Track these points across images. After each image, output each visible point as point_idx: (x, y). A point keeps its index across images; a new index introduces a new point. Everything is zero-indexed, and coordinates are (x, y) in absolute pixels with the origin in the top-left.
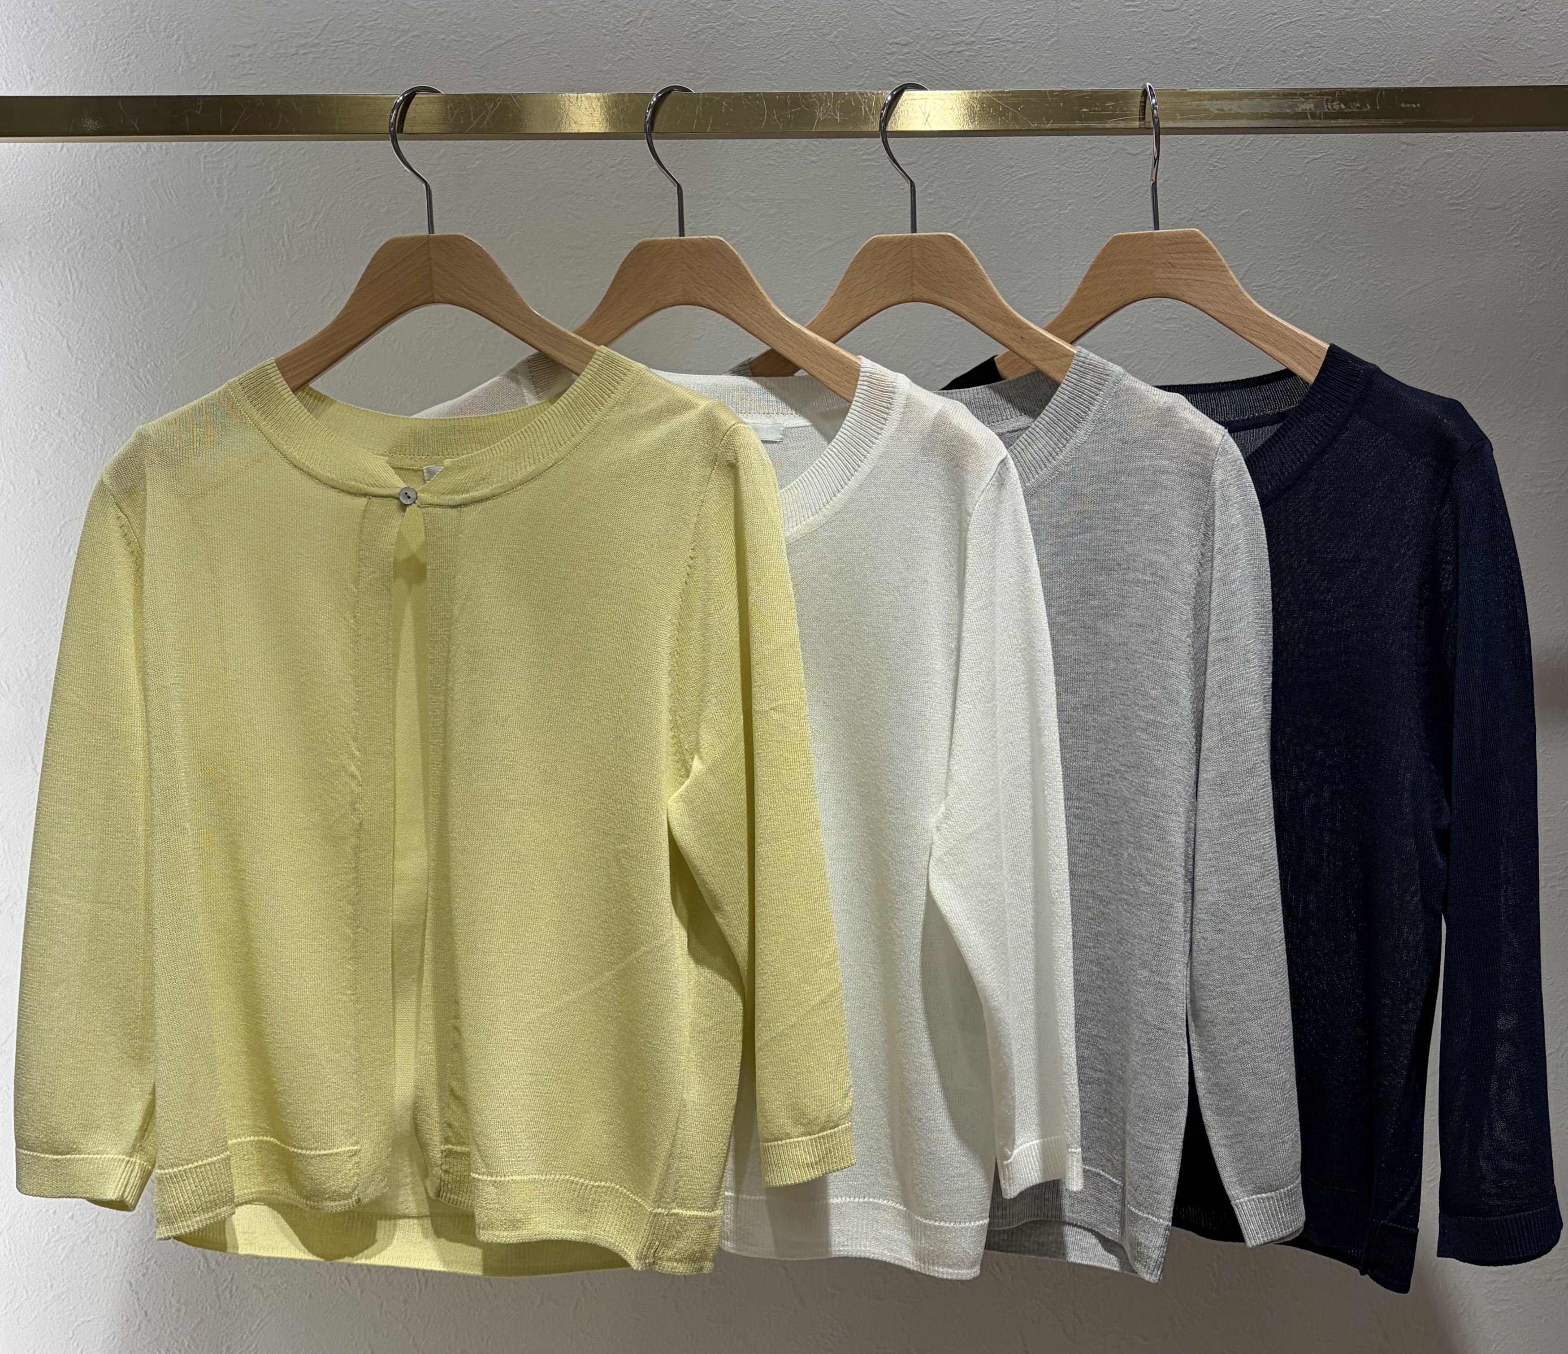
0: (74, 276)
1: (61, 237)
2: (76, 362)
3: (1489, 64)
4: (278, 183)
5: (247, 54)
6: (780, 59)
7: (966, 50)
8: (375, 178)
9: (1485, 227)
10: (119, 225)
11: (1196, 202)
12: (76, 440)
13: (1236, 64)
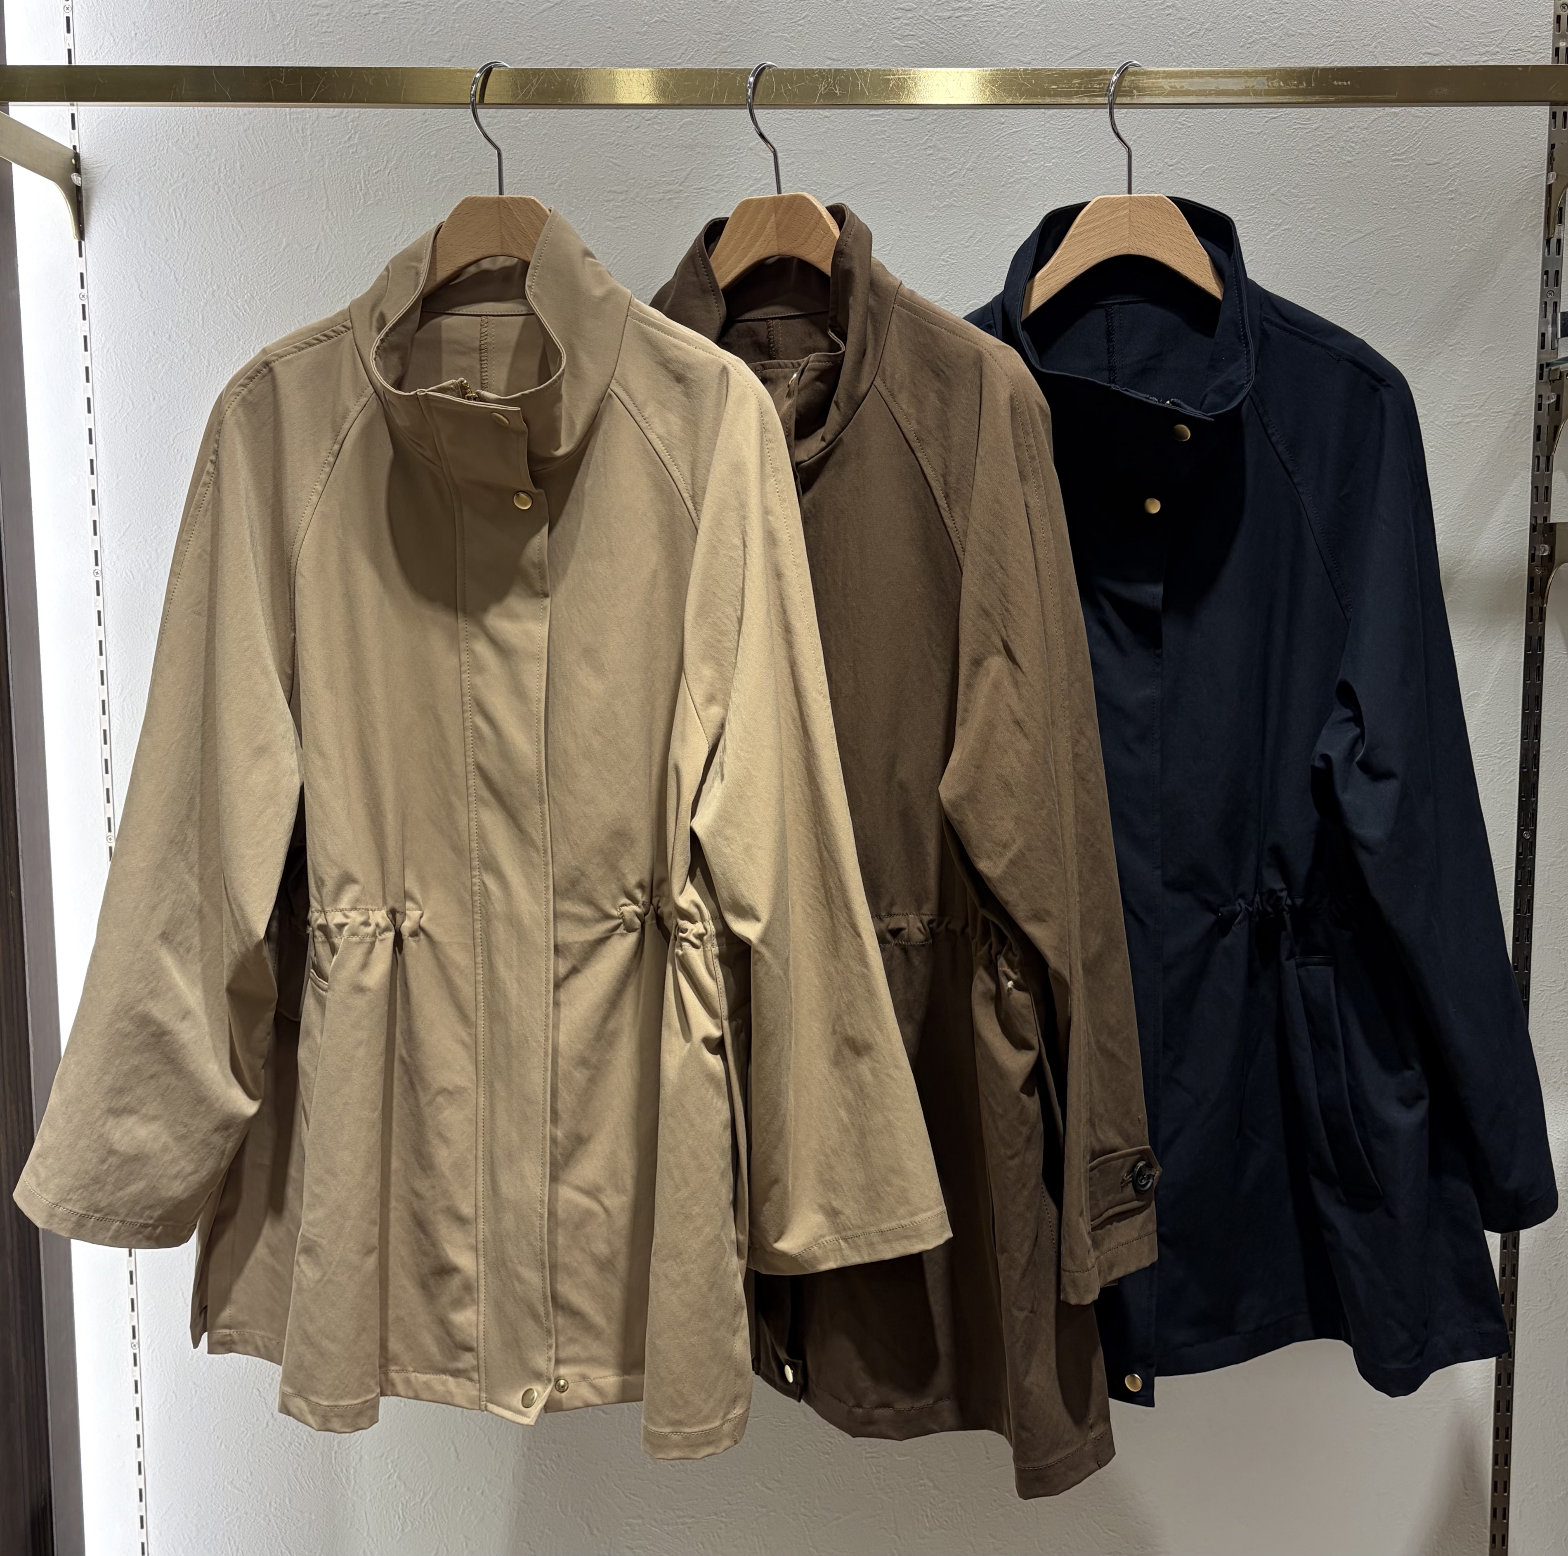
0: (179, 215)
1: (166, 179)
2: (183, 292)
3: (1435, 29)
4: (356, 133)
5: (326, 12)
6: (800, 22)
7: (964, 15)
8: (439, 130)
9: (1424, 181)
10: (217, 170)
11: (1165, 158)
12: (185, 362)
13: (1207, 29)
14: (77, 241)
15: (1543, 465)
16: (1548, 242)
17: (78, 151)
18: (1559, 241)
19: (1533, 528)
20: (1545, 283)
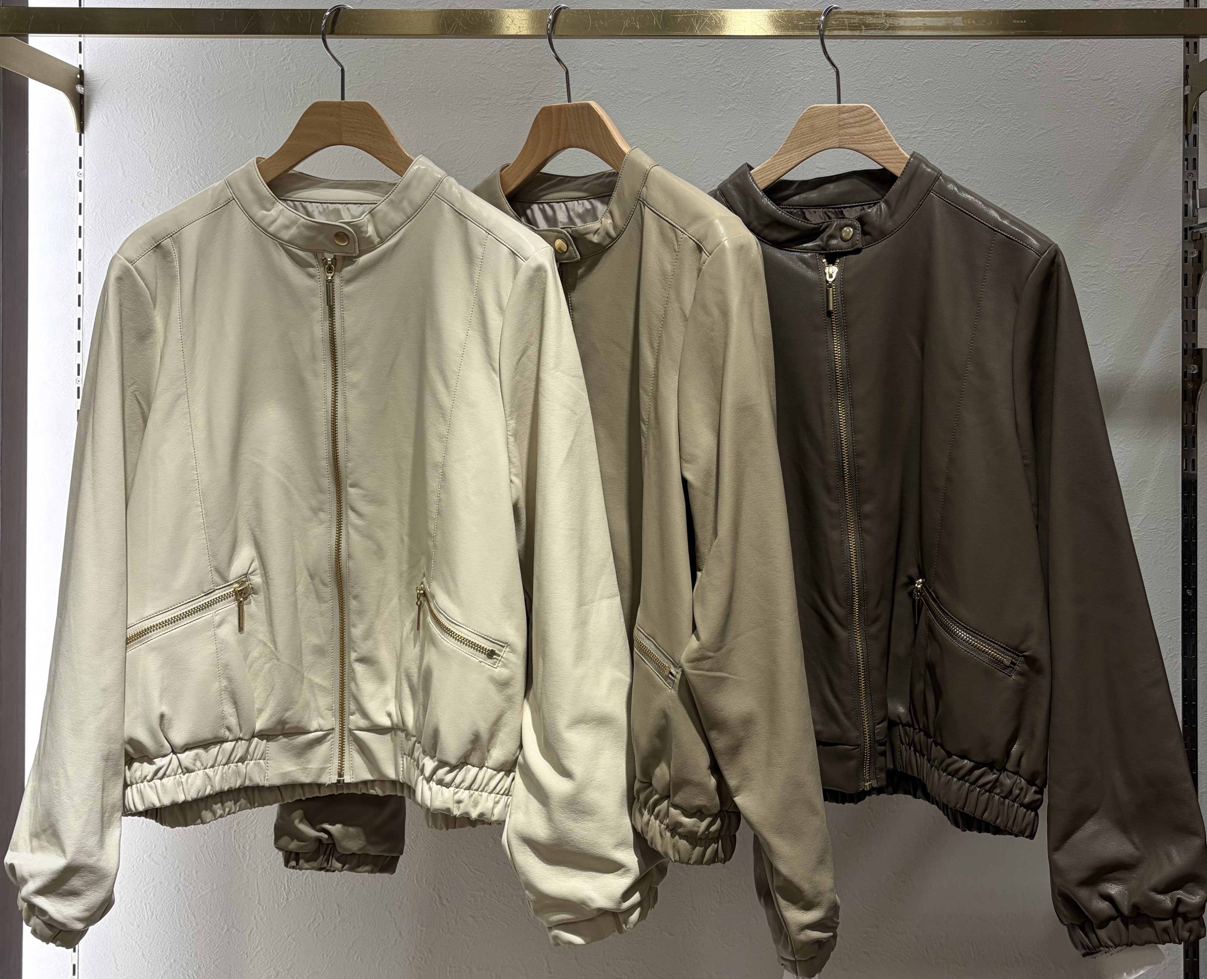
14: (78, 134)
15: (1190, 305)
16: (1186, 137)
17: (83, 68)
18: (1195, 137)
19: (1185, 352)
20: (1186, 168)
